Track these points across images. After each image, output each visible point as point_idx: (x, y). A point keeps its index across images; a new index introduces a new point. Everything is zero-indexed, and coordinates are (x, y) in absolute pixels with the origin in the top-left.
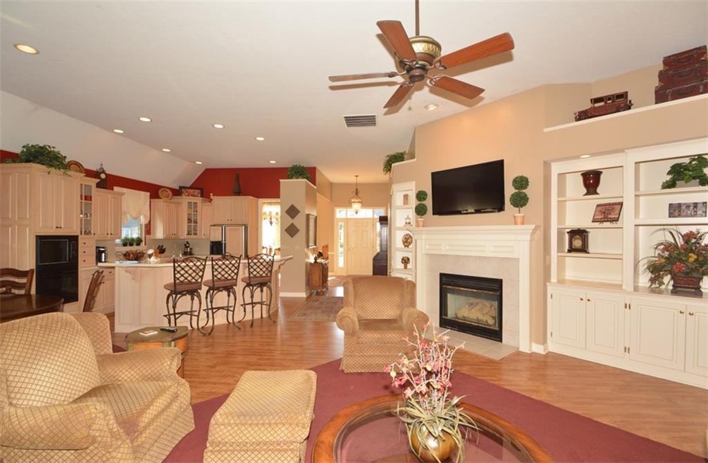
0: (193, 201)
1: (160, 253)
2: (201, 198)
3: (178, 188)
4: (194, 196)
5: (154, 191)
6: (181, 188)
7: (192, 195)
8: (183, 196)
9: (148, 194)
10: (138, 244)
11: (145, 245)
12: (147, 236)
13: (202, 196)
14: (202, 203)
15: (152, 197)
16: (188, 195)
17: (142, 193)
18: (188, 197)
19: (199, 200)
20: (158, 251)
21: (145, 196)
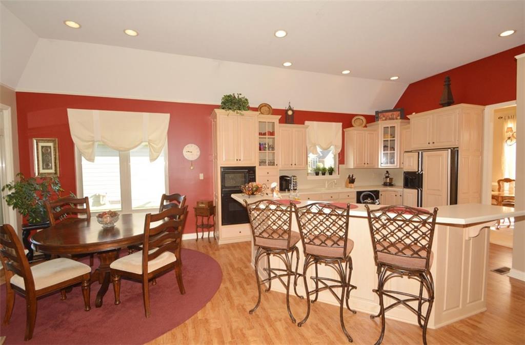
0: (389, 126)
1: (350, 183)
2: (400, 120)
3: (374, 114)
4: (393, 119)
5: (346, 120)
6: (377, 113)
7: (390, 119)
8: (379, 122)
9: (341, 124)
10: (331, 173)
11: (339, 174)
12: (340, 165)
13: (400, 119)
14: (401, 126)
15: (344, 127)
16: (386, 120)
17: (334, 124)
18: (386, 121)
19: (397, 123)
20: (348, 181)
21: (338, 126)
